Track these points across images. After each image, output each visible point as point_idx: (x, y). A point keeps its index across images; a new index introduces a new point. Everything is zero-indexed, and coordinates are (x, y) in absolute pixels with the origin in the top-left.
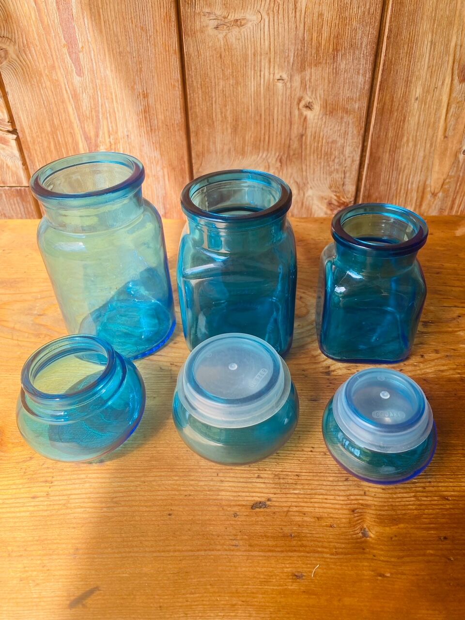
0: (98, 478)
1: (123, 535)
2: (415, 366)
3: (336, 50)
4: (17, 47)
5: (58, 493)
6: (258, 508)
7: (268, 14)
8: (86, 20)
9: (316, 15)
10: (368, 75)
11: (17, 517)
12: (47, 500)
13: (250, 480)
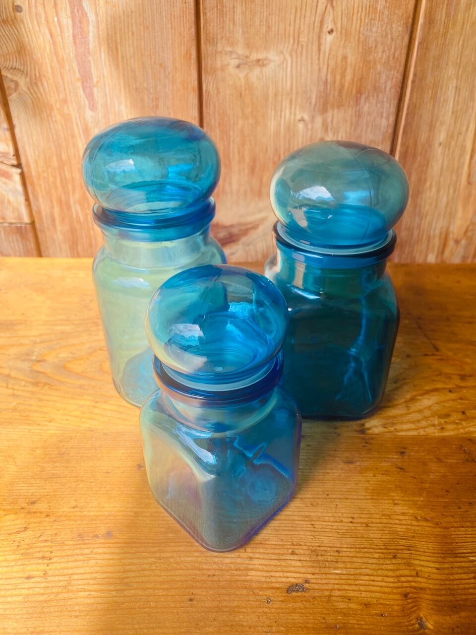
0: (105, 553)
1: (136, 626)
2: (457, 424)
3: (359, 92)
4: (28, 79)
5: (57, 572)
6: (294, 591)
7: (291, 56)
8: (102, 54)
9: (340, 58)
10: (392, 119)
11: (8, 603)
12: (44, 580)
13: (283, 557)
